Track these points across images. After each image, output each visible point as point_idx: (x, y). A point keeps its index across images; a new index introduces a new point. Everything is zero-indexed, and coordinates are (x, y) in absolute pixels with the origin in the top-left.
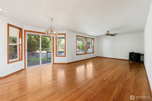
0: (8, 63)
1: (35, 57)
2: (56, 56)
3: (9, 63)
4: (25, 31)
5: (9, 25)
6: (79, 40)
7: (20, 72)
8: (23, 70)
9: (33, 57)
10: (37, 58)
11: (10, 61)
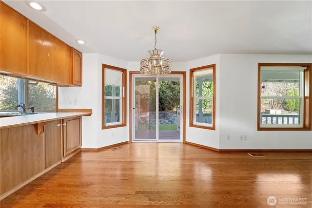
0: (102, 129)
1: (167, 121)
2: (191, 125)
3: (104, 127)
4: (131, 73)
5: (105, 66)
6: (280, 81)
7: (120, 146)
8: (126, 143)
9: (164, 120)
10: (170, 123)
11: (107, 124)
